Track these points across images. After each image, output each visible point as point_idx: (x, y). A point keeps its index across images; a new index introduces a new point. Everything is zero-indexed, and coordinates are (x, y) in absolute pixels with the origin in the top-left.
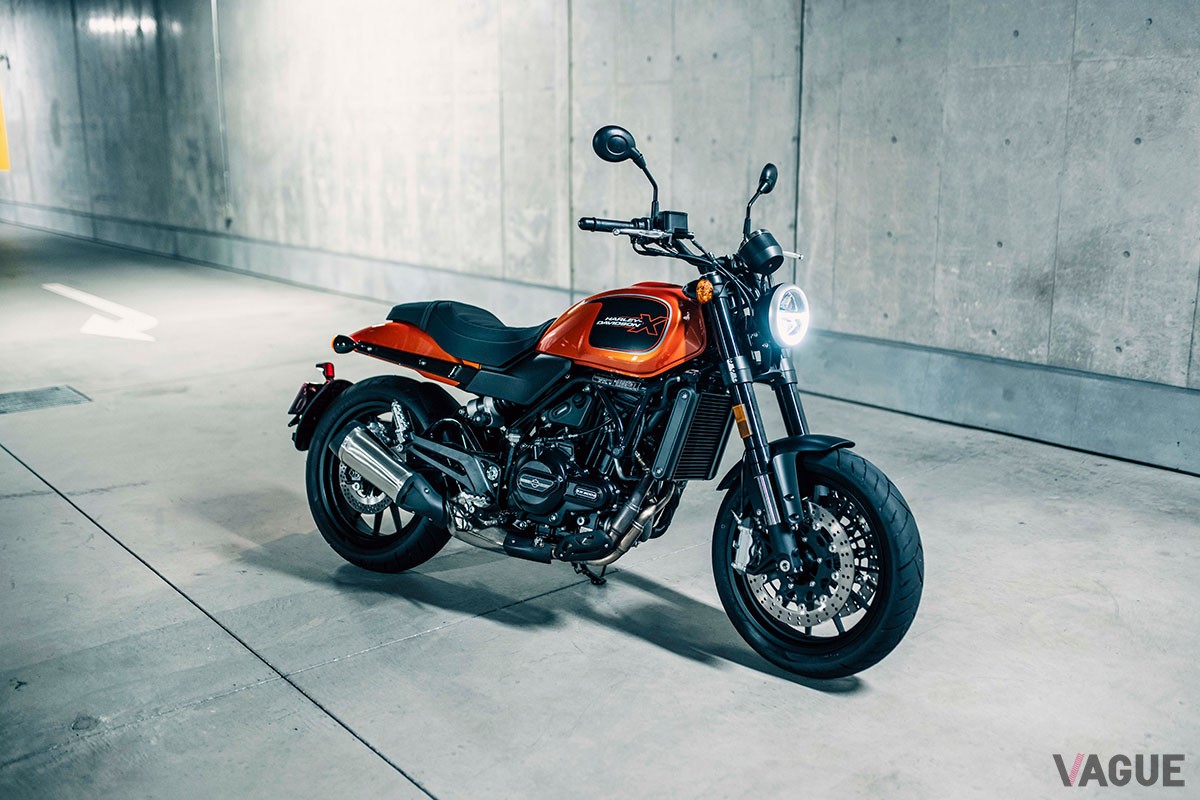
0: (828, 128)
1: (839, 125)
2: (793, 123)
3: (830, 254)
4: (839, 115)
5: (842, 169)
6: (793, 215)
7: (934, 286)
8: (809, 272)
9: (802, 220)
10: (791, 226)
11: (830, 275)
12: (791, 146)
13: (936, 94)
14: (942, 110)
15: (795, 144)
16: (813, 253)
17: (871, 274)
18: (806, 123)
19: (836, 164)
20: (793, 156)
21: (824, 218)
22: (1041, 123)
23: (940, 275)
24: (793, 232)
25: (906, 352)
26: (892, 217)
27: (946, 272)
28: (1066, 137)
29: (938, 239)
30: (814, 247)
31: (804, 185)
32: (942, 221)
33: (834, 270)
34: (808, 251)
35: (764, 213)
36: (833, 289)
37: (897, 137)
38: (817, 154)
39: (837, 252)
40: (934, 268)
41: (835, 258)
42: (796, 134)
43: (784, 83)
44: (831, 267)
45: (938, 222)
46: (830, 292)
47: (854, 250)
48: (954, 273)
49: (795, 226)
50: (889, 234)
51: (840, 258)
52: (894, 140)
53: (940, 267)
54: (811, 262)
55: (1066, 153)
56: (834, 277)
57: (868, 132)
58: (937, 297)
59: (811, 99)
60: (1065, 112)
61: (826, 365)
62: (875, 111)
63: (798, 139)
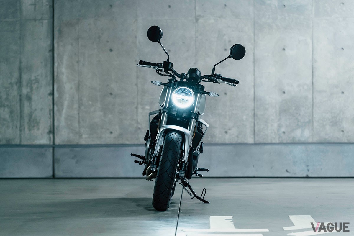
0: (72, 44)
1: (78, 44)
2: (49, 42)
3: (76, 106)
4: (78, 39)
5: (81, 64)
6: (51, 88)
7: (137, 116)
8: (63, 115)
9: (57, 90)
10: (50, 94)
11: (77, 117)
12: (48, 54)
13: (133, 30)
14: (136, 37)
15: (51, 53)
16: (65, 107)
17: (101, 113)
18: (58, 43)
19: (78, 62)
20: (50, 59)
21: (71, 88)
22: (184, 43)
23: (140, 110)
24: (51, 97)
25: (124, 148)
26: (112, 86)
27: (143, 109)
28: (196, 48)
29: (137, 94)
30: (66, 103)
31: (58, 73)
32: (139, 86)
33: (79, 114)
34: (62, 105)
35: (31, 88)
36: (79, 122)
37: (112, 49)
38: (65, 58)
39: (81, 105)
40: (137, 108)
41: (79, 107)
42: (51, 48)
43: (42, 23)
44: (77, 113)
45: (137, 86)
46: (77, 125)
47: (90, 103)
48: (147, 109)
49: (52, 94)
50: (111, 94)
51: (82, 108)
52: (111, 50)
53: (140, 107)
54: (64, 111)
55: (196, 55)
56: (79, 117)
57: (95, 47)
58: (139, 121)
59: (60, 32)
60: (194, 39)
61: (77, 162)
62: (99, 37)
63: (52, 50)
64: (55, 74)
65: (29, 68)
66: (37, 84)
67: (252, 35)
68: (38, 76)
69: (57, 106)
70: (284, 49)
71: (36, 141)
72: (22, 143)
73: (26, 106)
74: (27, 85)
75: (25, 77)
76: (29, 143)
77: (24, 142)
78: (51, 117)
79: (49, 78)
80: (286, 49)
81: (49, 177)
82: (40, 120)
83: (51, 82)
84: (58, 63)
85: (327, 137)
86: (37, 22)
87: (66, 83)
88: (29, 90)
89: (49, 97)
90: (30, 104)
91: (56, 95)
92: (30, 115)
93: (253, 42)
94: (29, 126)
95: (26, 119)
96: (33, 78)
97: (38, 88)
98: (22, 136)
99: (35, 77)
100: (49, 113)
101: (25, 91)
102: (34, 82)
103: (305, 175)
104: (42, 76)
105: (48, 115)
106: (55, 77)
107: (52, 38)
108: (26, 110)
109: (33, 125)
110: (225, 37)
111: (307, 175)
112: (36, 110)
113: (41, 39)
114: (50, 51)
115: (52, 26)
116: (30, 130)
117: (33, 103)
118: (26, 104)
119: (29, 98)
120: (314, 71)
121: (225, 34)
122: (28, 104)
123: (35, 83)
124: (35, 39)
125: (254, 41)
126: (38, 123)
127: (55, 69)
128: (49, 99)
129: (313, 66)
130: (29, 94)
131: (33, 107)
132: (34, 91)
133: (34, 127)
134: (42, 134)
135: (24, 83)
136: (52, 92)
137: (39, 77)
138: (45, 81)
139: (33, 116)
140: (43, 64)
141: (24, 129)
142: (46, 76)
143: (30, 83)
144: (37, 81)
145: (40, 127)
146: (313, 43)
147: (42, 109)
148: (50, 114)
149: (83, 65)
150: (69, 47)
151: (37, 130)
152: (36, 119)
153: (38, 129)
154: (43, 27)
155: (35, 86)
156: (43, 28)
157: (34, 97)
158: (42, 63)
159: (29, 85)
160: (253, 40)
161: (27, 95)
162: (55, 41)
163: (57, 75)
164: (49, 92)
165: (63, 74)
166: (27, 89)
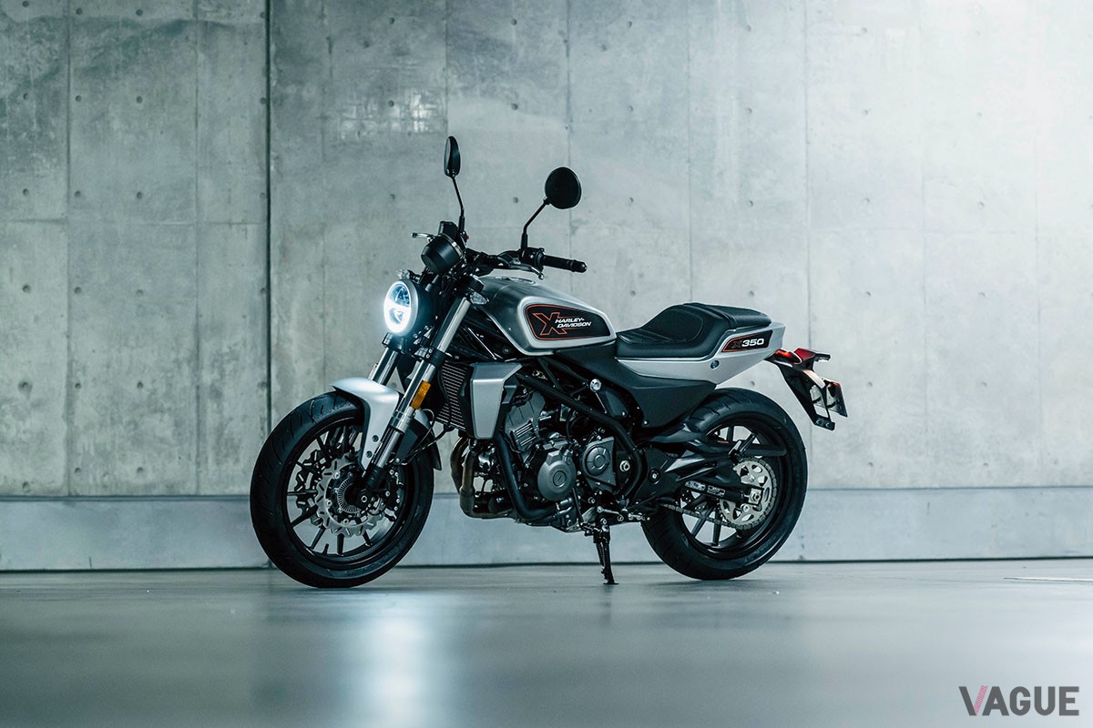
64: (274, 341)
65: (218, 329)
66: (234, 362)
67: (687, 262)
68: (235, 345)
69: (277, 411)
70: (752, 293)
71: (231, 488)
72: (202, 493)
73: (209, 410)
74: (213, 365)
75: (208, 347)
76: (217, 491)
77: (206, 490)
78: (264, 434)
79: (261, 349)
80: (756, 293)
81: (260, 565)
82: (240, 441)
83: (265, 358)
84: (280, 317)
85: (839, 477)
86: (234, 227)
87: (296, 362)
88: (216, 375)
89: (260, 392)
90: (218, 406)
91: (275, 386)
92: (219, 431)
93: (688, 276)
94: (217, 454)
95: (211, 440)
96: (225, 350)
97: (235, 371)
98: (202, 475)
99: (230, 348)
100: (259, 426)
101: (207, 377)
102: (226, 358)
103: (796, 558)
104: (245, 345)
105: (259, 430)
106: (273, 349)
107: (265, 264)
108: (211, 420)
109: (225, 452)
110: (631, 266)
111: (801, 557)
112: (231, 419)
113: (243, 265)
114: (263, 289)
115: (265, 237)
116: (218, 463)
117: (226, 404)
118: (211, 405)
119: (217, 394)
120: (812, 338)
121: (631, 261)
122: (215, 405)
123: (229, 361)
124: (230, 265)
125: (691, 275)
126: (236, 448)
127: (274, 331)
128: (261, 396)
129: (809, 328)
130: (217, 384)
131: (226, 414)
132: (227, 377)
133: (226, 456)
134: (244, 473)
135: (206, 361)
136: (266, 381)
137: (238, 348)
138: (251, 357)
139: (226, 432)
140: (248, 318)
141: (207, 458)
142: (254, 346)
143: (218, 362)
144: (234, 356)
145: (241, 456)
146: (808, 280)
147: (245, 417)
148: (262, 429)
149: (334, 321)
150: (303, 285)
151: (234, 464)
152: (233, 439)
153: (237, 460)
154: (246, 238)
155: (229, 368)
156: (247, 242)
157: (228, 392)
158: (244, 317)
159: (216, 364)
160: (689, 273)
161: (212, 385)
162: (273, 270)
163: (278, 344)
164: (260, 381)
165: (290, 341)
166: (212, 373)
